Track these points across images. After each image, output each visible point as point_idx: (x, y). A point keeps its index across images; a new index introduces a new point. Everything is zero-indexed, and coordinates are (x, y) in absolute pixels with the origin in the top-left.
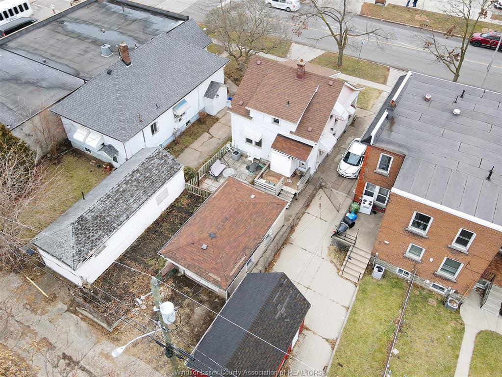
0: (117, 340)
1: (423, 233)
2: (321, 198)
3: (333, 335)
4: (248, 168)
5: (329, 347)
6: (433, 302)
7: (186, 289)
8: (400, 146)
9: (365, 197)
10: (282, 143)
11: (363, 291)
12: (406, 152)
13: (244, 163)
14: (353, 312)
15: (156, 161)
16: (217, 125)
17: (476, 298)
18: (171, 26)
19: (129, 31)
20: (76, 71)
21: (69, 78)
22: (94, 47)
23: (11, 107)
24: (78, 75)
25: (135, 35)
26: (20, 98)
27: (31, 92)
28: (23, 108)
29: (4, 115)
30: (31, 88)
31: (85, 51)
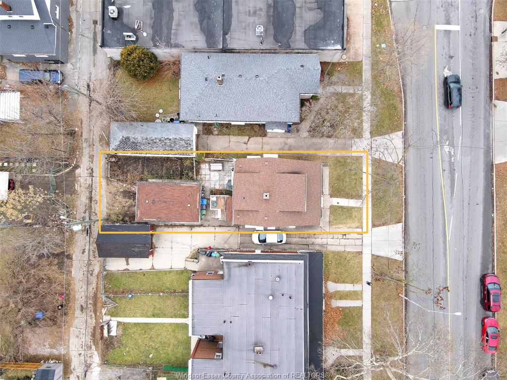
3: (156, 267)
5: (150, 267)
8: (230, 275)
11: (183, 272)
12: (226, 279)
16: (259, 139)
18: (328, 45)
19: (301, 17)
20: (229, 29)
21: (219, 32)
22: (263, 14)
23: (174, 27)
24: (225, 34)
25: (297, 28)
26: (183, 22)
27: (192, 23)
28: (176, 34)
29: (165, 30)
30: (196, 20)
31: (255, 12)
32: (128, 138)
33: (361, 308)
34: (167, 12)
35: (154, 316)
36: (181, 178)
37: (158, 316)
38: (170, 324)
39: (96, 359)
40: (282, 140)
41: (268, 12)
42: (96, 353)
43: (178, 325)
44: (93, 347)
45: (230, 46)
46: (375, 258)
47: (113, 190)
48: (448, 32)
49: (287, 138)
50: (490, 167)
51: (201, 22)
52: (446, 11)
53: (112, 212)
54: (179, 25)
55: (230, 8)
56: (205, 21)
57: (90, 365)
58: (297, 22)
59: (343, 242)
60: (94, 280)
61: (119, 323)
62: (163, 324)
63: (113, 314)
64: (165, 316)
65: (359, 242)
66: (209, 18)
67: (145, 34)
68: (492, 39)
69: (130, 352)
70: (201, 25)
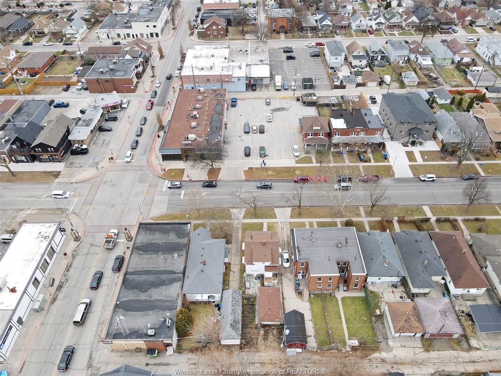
0: (260, 351)
1: (321, 281)
2: (284, 280)
3: (310, 318)
4: (256, 279)
5: (311, 322)
6: (328, 296)
7: (267, 328)
8: (305, 259)
9: (299, 275)
10: (267, 268)
11: (311, 302)
12: (307, 261)
13: (253, 278)
14: (311, 309)
15: (234, 294)
16: (232, 266)
17: (337, 289)
18: (187, 230)
19: (172, 240)
20: (172, 271)
21: (173, 276)
22: (167, 256)
23: (166, 299)
24: (175, 273)
25: (177, 241)
26: (164, 294)
27: (166, 289)
28: (171, 297)
29: (167, 304)
30: (164, 288)
31: (165, 259)
32: (231, 324)
33: (317, 222)
34: (156, 303)
35: (340, 318)
36: (255, 305)
37: (340, 315)
38: (343, 308)
39: (376, 355)
40: (233, 255)
41: (166, 254)
42: (373, 355)
43: (343, 304)
44: (369, 357)
45: (182, 270)
46: (291, 217)
47: (263, 347)
48: (185, 194)
49: (232, 253)
50: (246, 180)
51: (166, 285)
52: (174, 195)
53: (278, 348)
54: (165, 296)
55: (161, 271)
56: (166, 283)
57: (381, 359)
58: (173, 241)
59: (285, 229)
60: (324, 359)
61: (350, 339)
62: (345, 313)
63: (345, 343)
64: (339, 312)
65: (285, 223)
66: (164, 281)
67: (168, 314)
68: (190, 181)
69: (366, 333)
70: (168, 285)
